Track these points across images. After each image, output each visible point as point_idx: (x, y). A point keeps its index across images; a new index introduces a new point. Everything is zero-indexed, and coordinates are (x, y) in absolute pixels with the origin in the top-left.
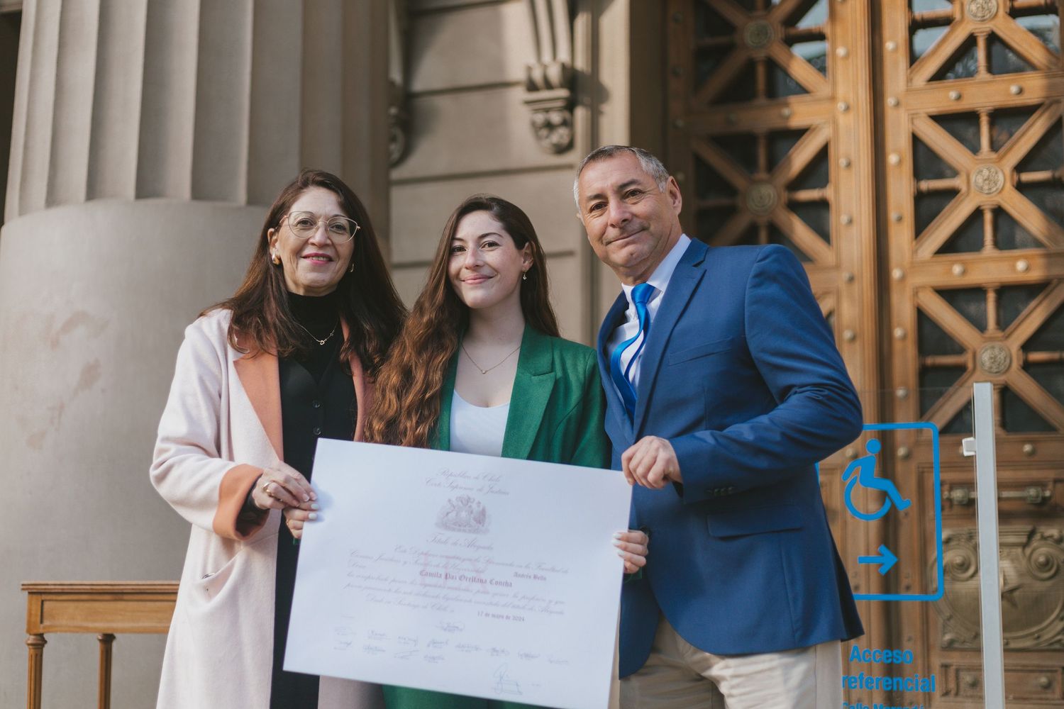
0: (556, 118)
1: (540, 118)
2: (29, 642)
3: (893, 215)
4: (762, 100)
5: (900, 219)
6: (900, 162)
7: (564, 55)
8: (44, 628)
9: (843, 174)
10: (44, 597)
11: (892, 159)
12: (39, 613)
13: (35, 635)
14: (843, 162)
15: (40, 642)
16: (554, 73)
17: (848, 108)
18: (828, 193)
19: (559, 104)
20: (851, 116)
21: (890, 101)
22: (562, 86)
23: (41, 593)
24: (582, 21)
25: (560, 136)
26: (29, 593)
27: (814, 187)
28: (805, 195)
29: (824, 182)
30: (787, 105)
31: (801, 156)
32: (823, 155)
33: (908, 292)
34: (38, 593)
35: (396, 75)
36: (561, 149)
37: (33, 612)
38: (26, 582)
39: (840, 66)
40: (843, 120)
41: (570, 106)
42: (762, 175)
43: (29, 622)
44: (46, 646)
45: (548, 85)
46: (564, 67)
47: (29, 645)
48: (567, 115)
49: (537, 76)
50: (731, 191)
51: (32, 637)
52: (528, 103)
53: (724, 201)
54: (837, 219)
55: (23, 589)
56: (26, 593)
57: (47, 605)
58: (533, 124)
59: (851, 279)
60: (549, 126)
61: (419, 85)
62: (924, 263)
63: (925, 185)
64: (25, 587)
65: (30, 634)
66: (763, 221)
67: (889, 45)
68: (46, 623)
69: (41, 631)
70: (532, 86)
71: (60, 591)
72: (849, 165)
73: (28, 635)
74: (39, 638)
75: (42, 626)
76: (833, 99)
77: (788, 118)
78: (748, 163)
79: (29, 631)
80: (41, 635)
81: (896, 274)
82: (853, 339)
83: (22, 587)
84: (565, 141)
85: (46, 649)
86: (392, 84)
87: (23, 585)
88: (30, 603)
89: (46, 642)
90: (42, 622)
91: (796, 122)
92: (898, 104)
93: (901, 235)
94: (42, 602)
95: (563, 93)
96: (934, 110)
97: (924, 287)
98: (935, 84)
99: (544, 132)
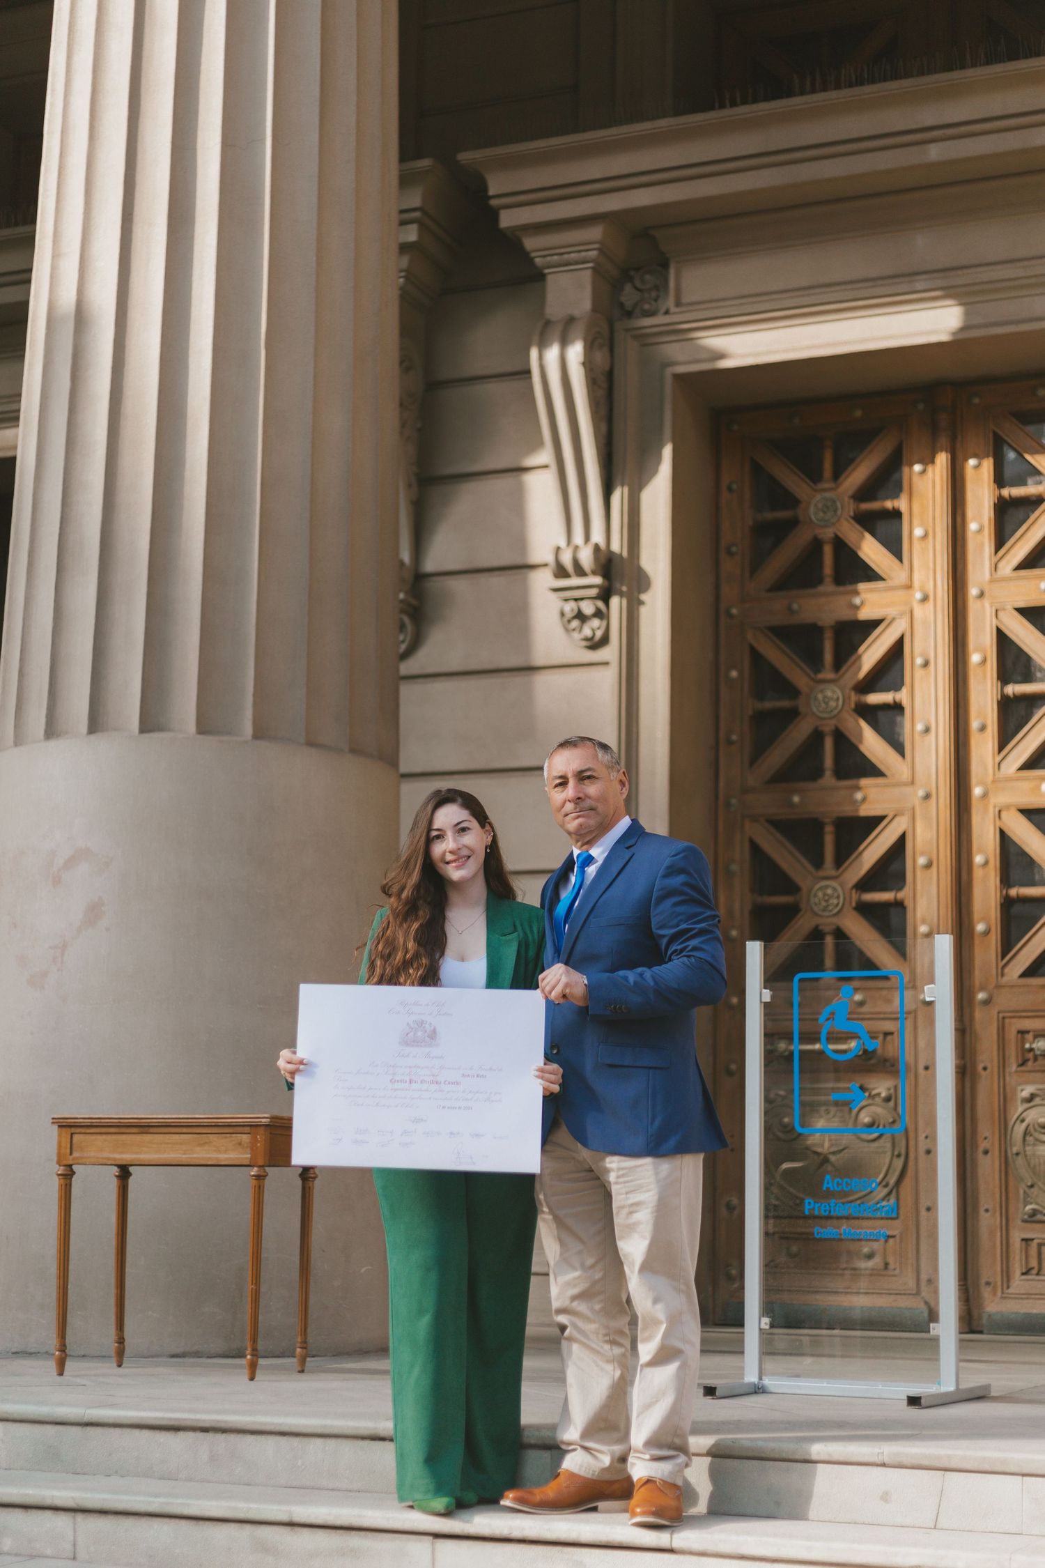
0: (588, 608)
1: (570, 608)
2: (59, 1172)
3: (975, 724)
4: (828, 586)
5: (983, 728)
6: (984, 661)
7: (598, 537)
8: (74, 1159)
9: (919, 673)
10: (73, 1130)
11: (975, 658)
12: (69, 1146)
13: (65, 1166)
14: (919, 661)
15: (69, 1173)
16: (586, 557)
17: (925, 599)
18: (903, 696)
19: (594, 592)
20: (930, 605)
21: (973, 591)
22: (594, 573)
23: (70, 1126)
24: (619, 497)
25: (594, 627)
26: (59, 1126)
27: (887, 689)
28: (874, 698)
29: (897, 686)
30: (857, 593)
31: (871, 654)
32: (897, 651)
33: (991, 813)
34: (68, 1126)
35: (406, 556)
36: (596, 644)
37: (63, 1145)
38: (56, 1116)
39: (917, 547)
40: (919, 612)
41: (605, 595)
42: (828, 674)
43: (59, 1155)
44: (74, 1176)
45: (580, 572)
46: (597, 547)
47: (59, 1175)
48: (600, 604)
49: (567, 559)
50: (792, 691)
51: (62, 1168)
52: (556, 590)
53: (785, 704)
54: (912, 727)
55: (53, 1123)
56: (55, 1127)
57: (76, 1137)
58: (562, 614)
59: (927, 797)
60: (581, 616)
61: (430, 565)
62: (1009, 779)
63: (1012, 689)
64: (55, 1121)
65: (60, 1166)
66: (828, 728)
67: (973, 526)
68: (76, 1154)
69: (71, 1162)
70: (561, 572)
71: (89, 1124)
72: (926, 664)
73: (58, 1166)
74: (68, 1169)
75: (71, 1157)
76: (909, 587)
77: (857, 608)
78: (813, 660)
79: (59, 1163)
80: (70, 1166)
81: (977, 791)
82: (929, 866)
83: (52, 1121)
84: (599, 634)
85: (75, 1180)
86: (402, 563)
87: (53, 1119)
88: (60, 1135)
89: (74, 1173)
90: (71, 1154)
91: (865, 614)
92: (981, 595)
93: (983, 746)
94: (72, 1134)
95: (598, 580)
96: (1022, 604)
97: (1008, 807)
98: (1023, 573)
99: (575, 623)
